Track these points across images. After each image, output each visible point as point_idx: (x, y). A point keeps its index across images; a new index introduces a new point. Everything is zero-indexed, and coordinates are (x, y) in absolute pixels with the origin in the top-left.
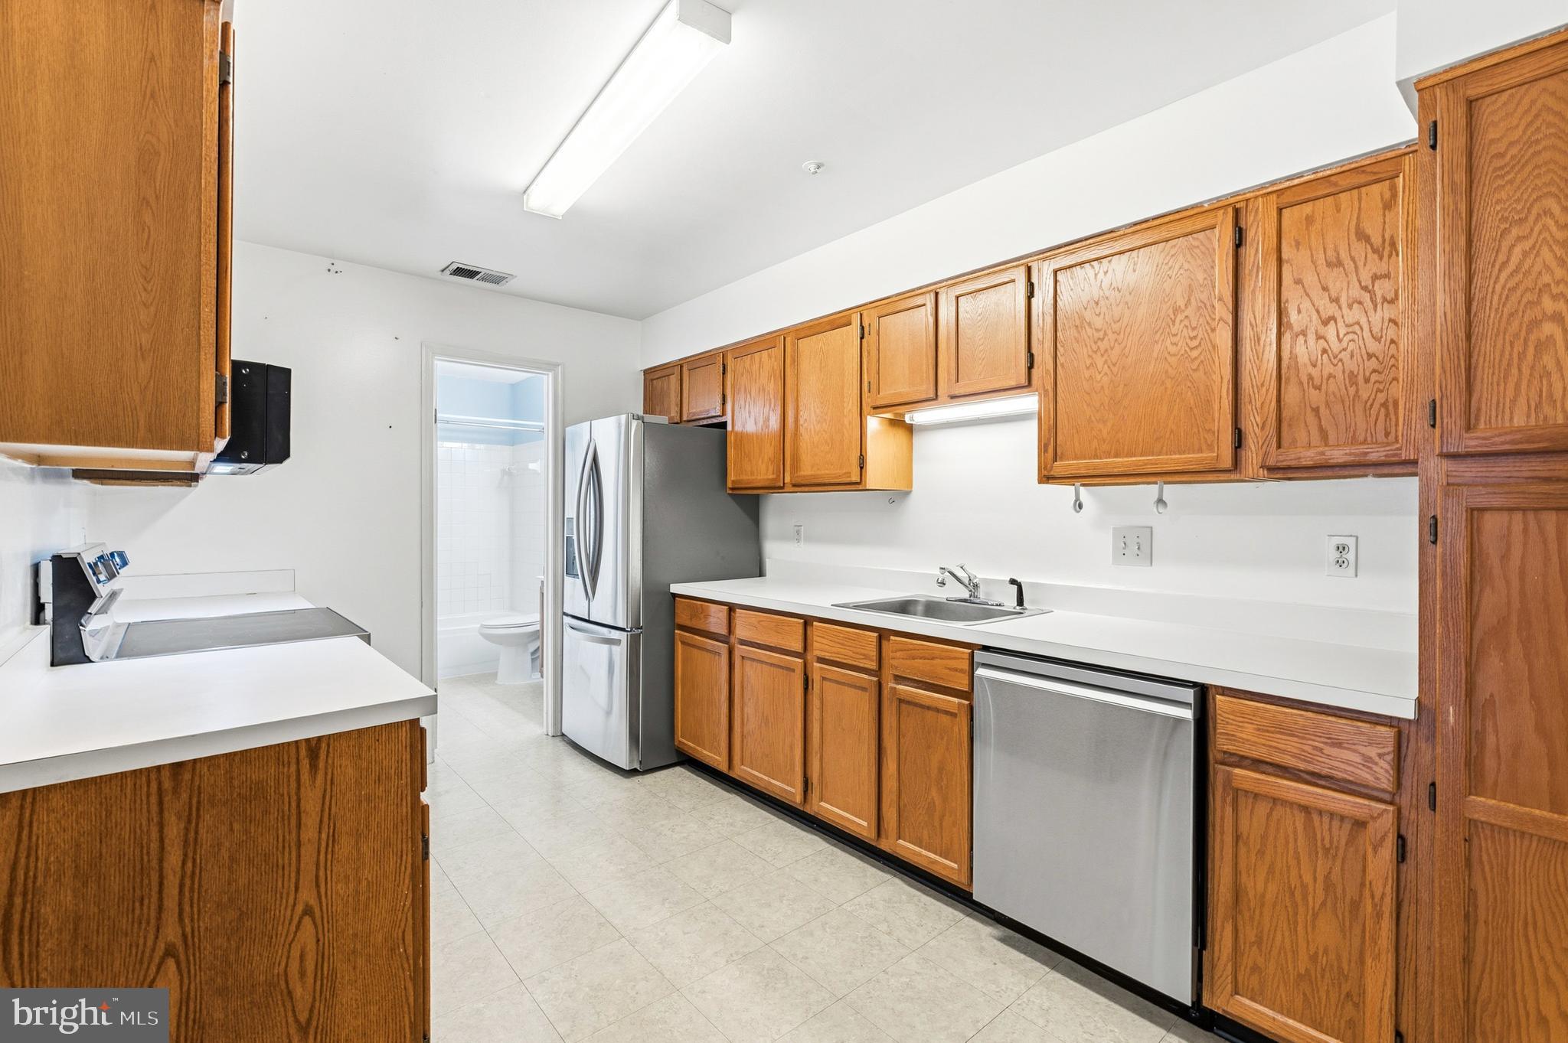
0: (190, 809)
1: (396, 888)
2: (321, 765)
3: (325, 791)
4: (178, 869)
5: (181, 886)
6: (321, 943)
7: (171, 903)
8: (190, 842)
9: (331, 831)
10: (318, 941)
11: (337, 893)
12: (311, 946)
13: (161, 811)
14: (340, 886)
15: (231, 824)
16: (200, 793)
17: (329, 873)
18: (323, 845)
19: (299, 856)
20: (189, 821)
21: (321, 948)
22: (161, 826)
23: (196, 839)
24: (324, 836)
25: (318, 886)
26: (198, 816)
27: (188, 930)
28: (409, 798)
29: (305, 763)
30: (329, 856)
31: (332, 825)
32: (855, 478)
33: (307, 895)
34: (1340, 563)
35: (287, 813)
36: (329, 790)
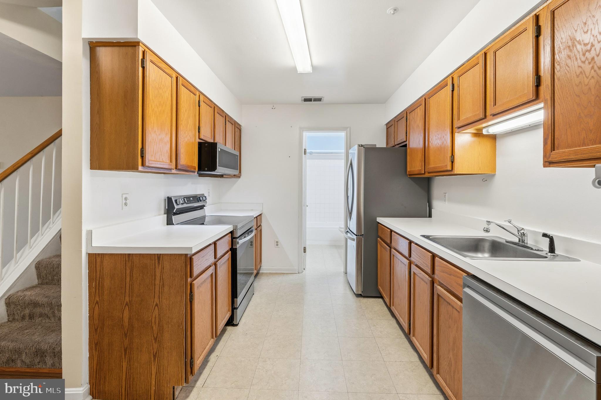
0: (131, 267)
1: (180, 307)
2: (161, 262)
3: (162, 270)
4: (129, 282)
5: (129, 287)
6: (160, 316)
7: (127, 291)
8: (131, 276)
9: (163, 283)
10: (159, 315)
11: (164, 302)
12: (157, 316)
13: (126, 266)
14: (165, 300)
15: (140, 274)
16: (133, 263)
17: (162, 295)
18: (161, 287)
19: (155, 288)
20: (131, 270)
21: (160, 317)
22: (126, 269)
23: (132, 275)
24: (161, 284)
25: (159, 298)
26: (133, 270)
27: (131, 299)
28: (184, 279)
29: (157, 261)
30: (162, 290)
31: (163, 281)
32: (449, 168)
33: (156, 299)
35: (152, 274)
36: (162, 271)
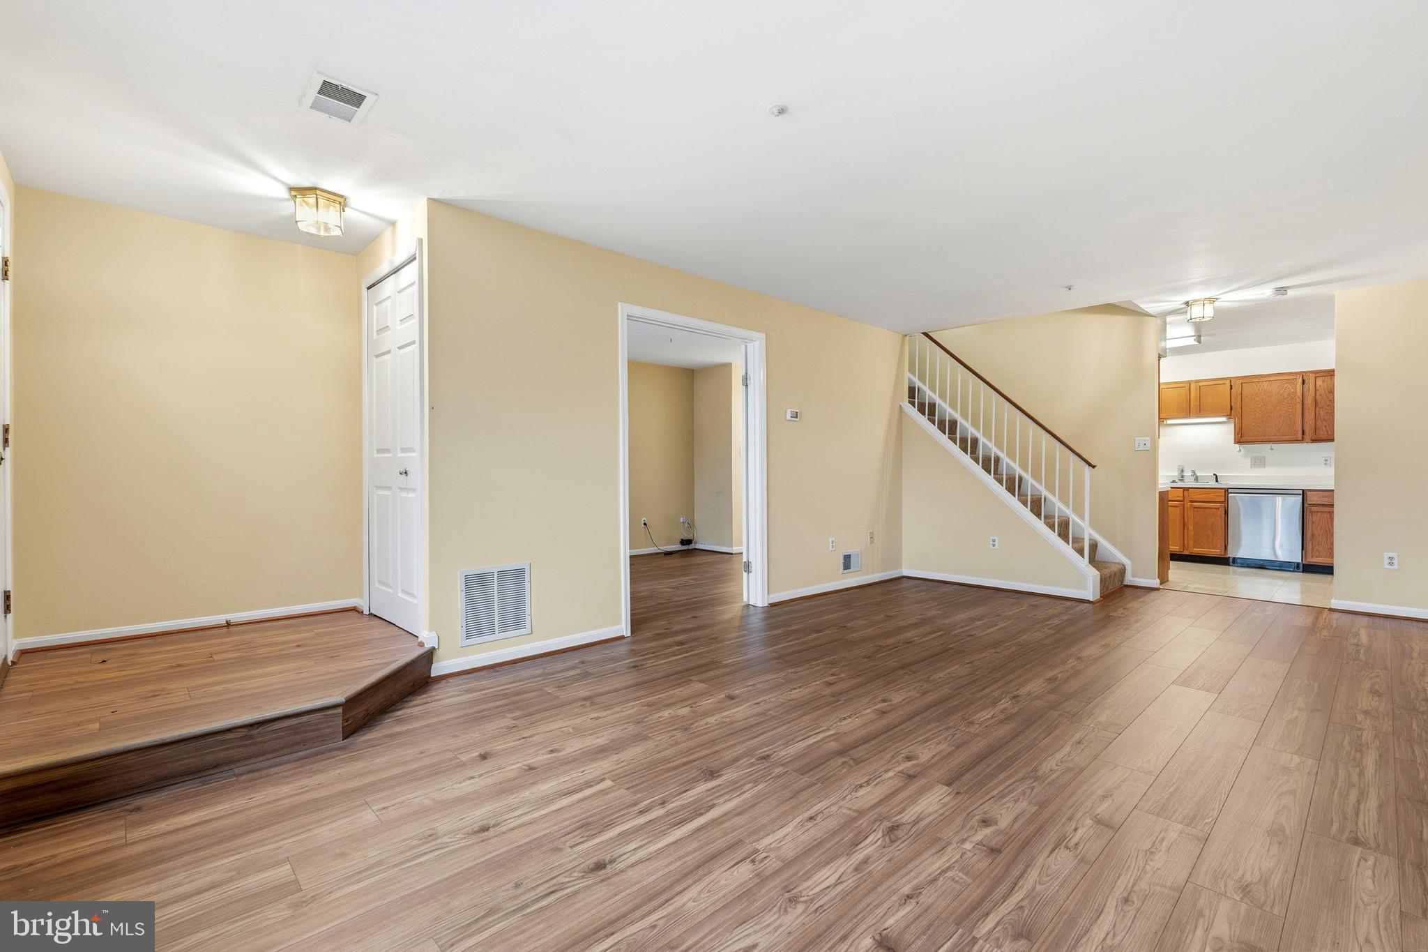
34: (1326, 464)
